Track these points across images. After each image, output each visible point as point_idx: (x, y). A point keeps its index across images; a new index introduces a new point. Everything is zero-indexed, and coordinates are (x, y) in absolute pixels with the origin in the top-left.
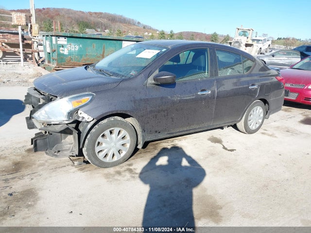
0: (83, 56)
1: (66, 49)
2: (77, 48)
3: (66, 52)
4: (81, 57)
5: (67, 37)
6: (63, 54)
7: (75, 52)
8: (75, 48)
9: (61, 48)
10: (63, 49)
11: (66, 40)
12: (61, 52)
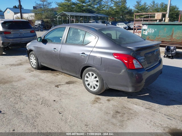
0: (157, 36)
1: (146, 32)
2: (153, 31)
3: (146, 33)
4: (155, 37)
5: (148, 24)
6: (144, 35)
7: (151, 34)
8: (152, 31)
9: (144, 31)
10: (145, 31)
11: (147, 26)
12: (144, 33)
